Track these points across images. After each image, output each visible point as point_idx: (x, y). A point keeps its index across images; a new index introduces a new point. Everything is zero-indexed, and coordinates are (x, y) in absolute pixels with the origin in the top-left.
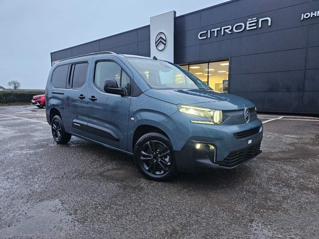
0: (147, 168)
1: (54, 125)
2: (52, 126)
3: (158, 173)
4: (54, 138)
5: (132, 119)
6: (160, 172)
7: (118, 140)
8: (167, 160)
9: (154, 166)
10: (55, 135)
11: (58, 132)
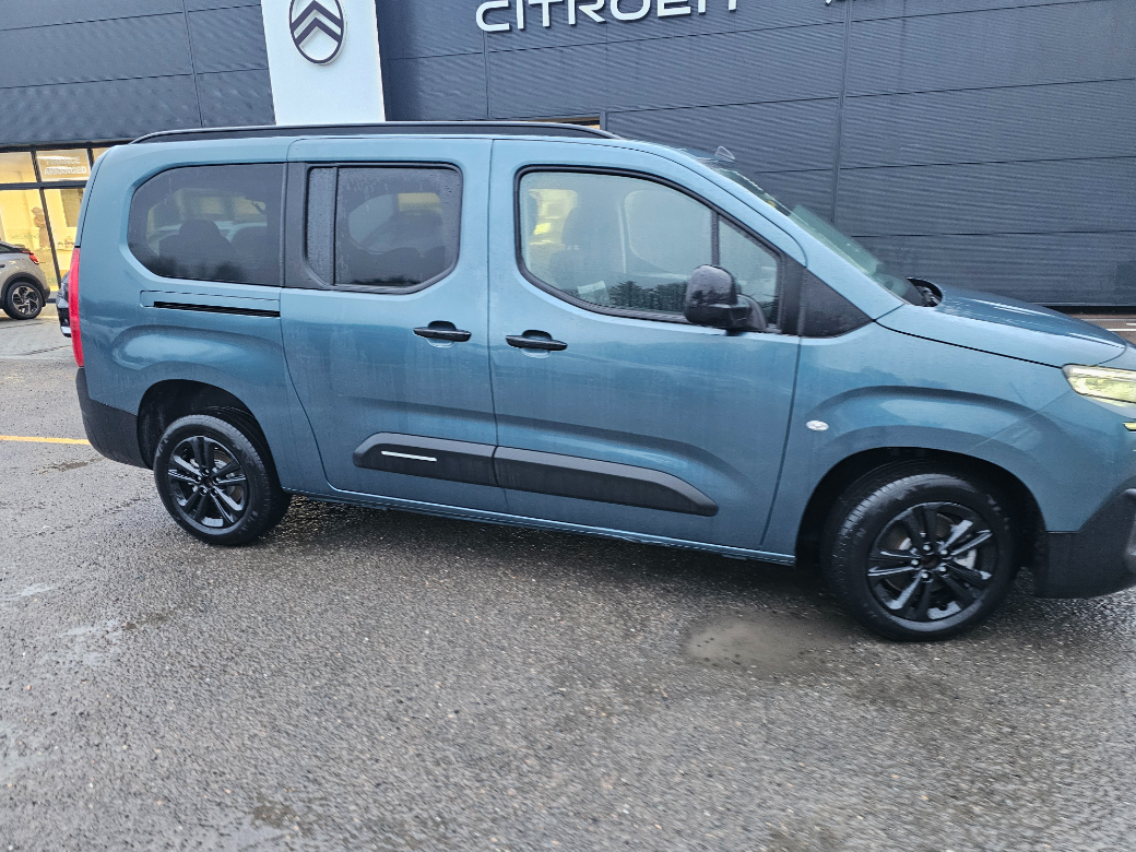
1: (179, 460)
3: (935, 613)
5: (816, 425)
6: (945, 607)
7: (709, 511)
8: (969, 562)
10: (189, 509)
11: (219, 491)
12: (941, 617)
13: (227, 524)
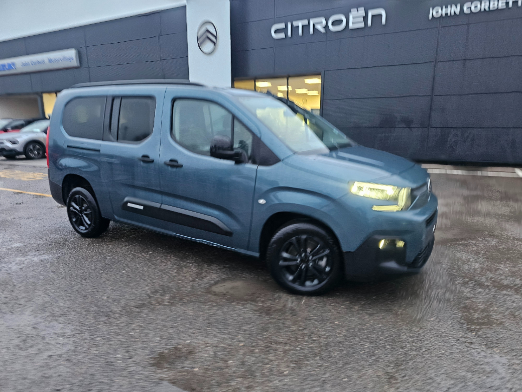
0: (291, 278)
1: (74, 204)
2: (69, 206)
3: (308, 283)
4: (74, 227)
5: (262, 201)
6: (312, 281)
7: (229, 234)
8: (323, 263)
9: (303, 274)
10: (76, 222)
11: (84, 216)
12: (310, 285)
13: (86, 229)
